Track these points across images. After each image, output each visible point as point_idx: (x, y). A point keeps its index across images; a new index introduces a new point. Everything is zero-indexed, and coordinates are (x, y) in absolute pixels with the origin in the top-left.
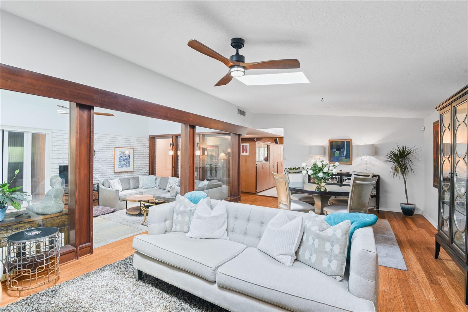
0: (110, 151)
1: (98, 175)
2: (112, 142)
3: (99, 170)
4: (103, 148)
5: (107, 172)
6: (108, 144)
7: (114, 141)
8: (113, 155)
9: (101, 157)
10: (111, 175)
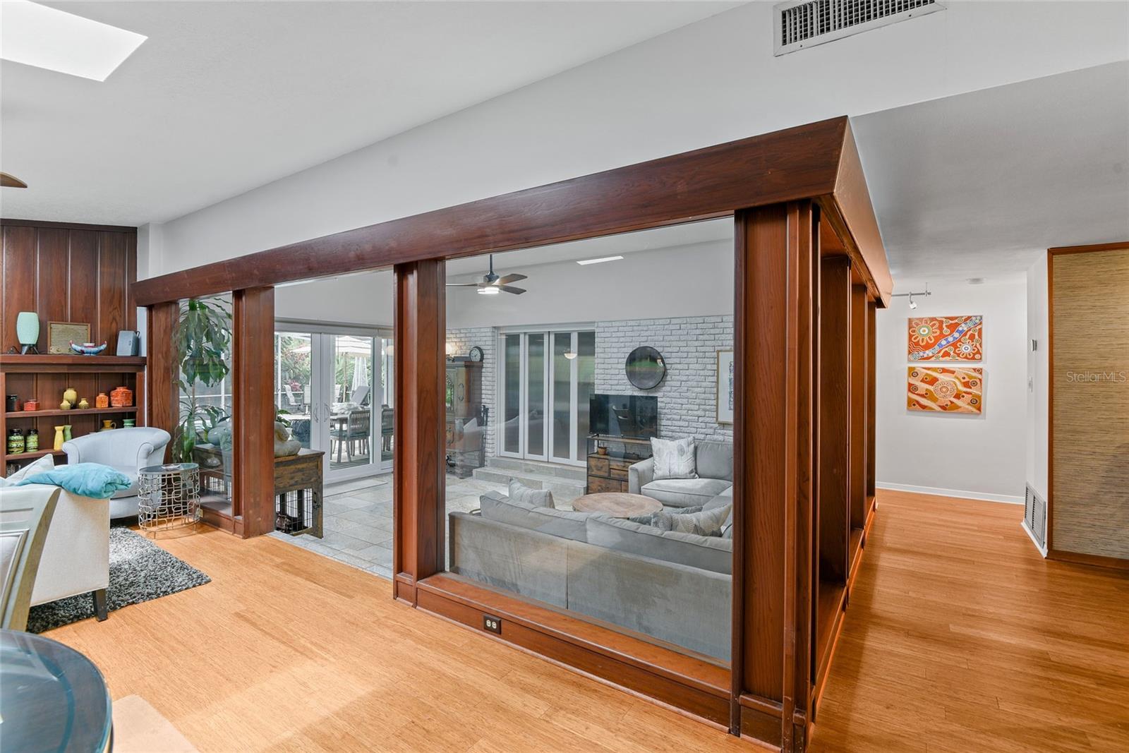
0: (707, 361)
2: (712, 337)
3: (678, 411)
4: (690, 355)
6: (701, 343)
7: (717, 332)
8: (715, 373)
9: (685, 378)
10: (711, 428)
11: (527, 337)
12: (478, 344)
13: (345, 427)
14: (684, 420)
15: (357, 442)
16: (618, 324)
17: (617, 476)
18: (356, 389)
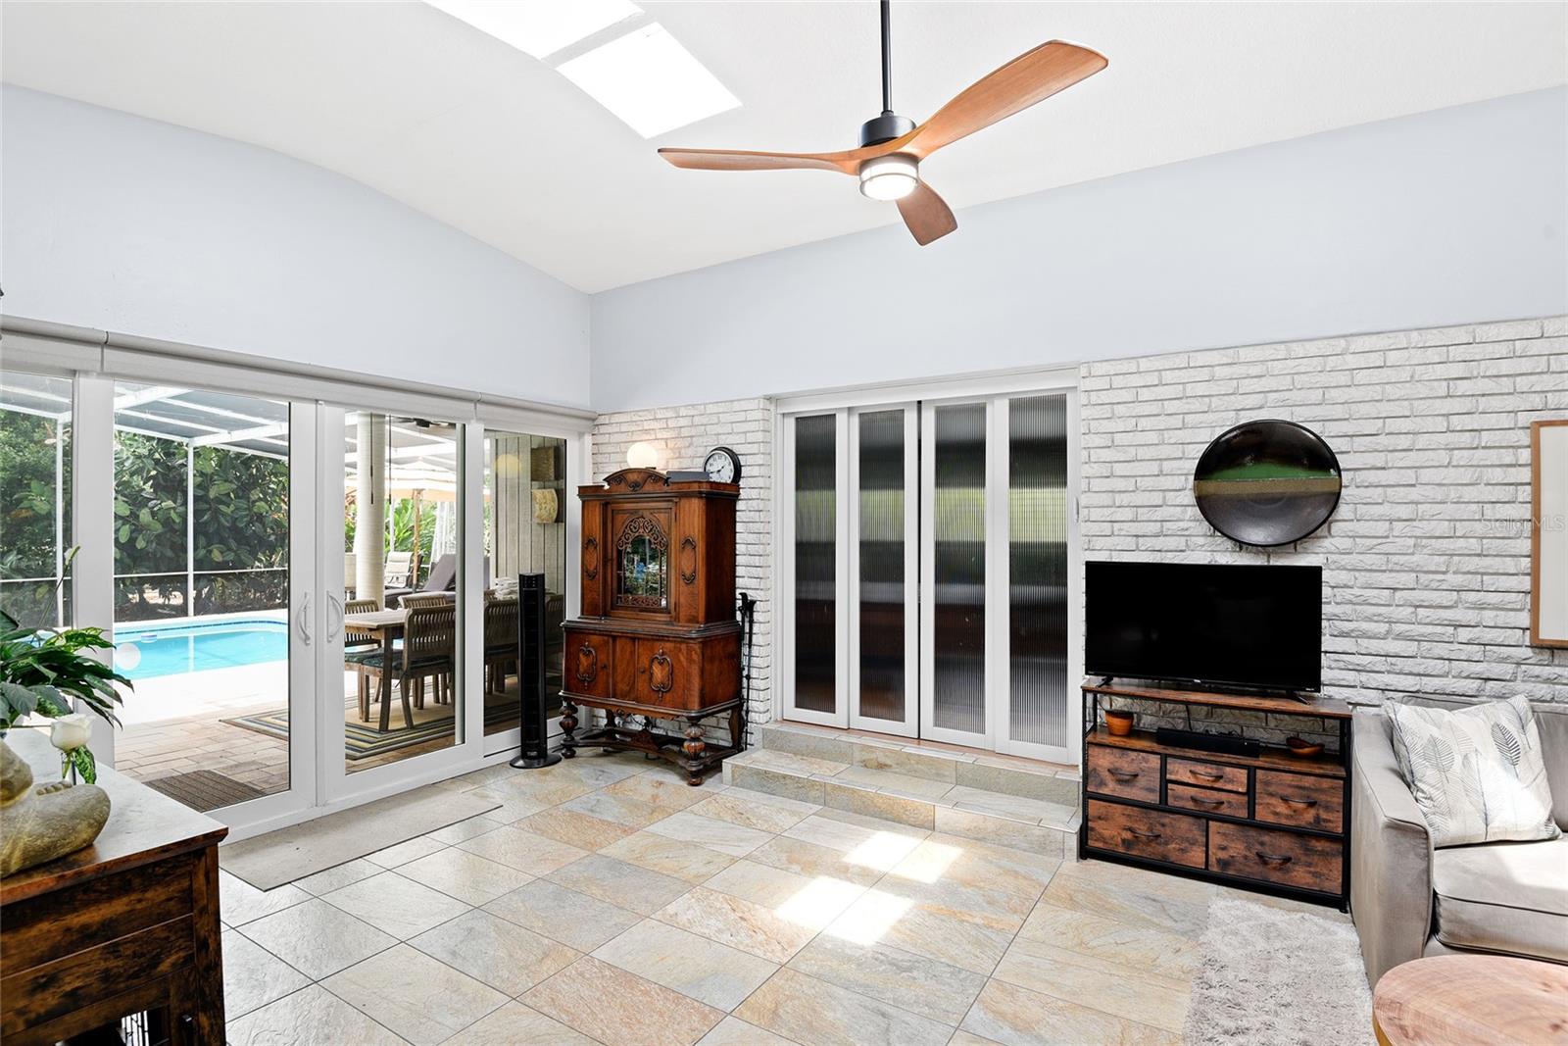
0: (1493, 456)
1: (1375, 646)
2: (1506, 385)
3: (1382, 610)
4: (1422, 441)
5: (1464, 634)
6: (1466, 405)
7: (1525, 365)
8: (1525, 493)
9: (1404, 512)
10: (1503, 660)
11: (855, 421)
12: (725, 442)
13: (398, 645)
14: (1399, 637)
15: (429, 679)
16: (1158, 364)
17: (1190, 805)
18: (437, 560)
